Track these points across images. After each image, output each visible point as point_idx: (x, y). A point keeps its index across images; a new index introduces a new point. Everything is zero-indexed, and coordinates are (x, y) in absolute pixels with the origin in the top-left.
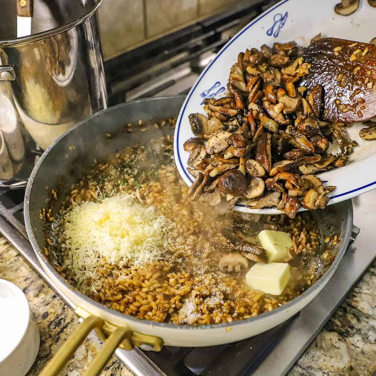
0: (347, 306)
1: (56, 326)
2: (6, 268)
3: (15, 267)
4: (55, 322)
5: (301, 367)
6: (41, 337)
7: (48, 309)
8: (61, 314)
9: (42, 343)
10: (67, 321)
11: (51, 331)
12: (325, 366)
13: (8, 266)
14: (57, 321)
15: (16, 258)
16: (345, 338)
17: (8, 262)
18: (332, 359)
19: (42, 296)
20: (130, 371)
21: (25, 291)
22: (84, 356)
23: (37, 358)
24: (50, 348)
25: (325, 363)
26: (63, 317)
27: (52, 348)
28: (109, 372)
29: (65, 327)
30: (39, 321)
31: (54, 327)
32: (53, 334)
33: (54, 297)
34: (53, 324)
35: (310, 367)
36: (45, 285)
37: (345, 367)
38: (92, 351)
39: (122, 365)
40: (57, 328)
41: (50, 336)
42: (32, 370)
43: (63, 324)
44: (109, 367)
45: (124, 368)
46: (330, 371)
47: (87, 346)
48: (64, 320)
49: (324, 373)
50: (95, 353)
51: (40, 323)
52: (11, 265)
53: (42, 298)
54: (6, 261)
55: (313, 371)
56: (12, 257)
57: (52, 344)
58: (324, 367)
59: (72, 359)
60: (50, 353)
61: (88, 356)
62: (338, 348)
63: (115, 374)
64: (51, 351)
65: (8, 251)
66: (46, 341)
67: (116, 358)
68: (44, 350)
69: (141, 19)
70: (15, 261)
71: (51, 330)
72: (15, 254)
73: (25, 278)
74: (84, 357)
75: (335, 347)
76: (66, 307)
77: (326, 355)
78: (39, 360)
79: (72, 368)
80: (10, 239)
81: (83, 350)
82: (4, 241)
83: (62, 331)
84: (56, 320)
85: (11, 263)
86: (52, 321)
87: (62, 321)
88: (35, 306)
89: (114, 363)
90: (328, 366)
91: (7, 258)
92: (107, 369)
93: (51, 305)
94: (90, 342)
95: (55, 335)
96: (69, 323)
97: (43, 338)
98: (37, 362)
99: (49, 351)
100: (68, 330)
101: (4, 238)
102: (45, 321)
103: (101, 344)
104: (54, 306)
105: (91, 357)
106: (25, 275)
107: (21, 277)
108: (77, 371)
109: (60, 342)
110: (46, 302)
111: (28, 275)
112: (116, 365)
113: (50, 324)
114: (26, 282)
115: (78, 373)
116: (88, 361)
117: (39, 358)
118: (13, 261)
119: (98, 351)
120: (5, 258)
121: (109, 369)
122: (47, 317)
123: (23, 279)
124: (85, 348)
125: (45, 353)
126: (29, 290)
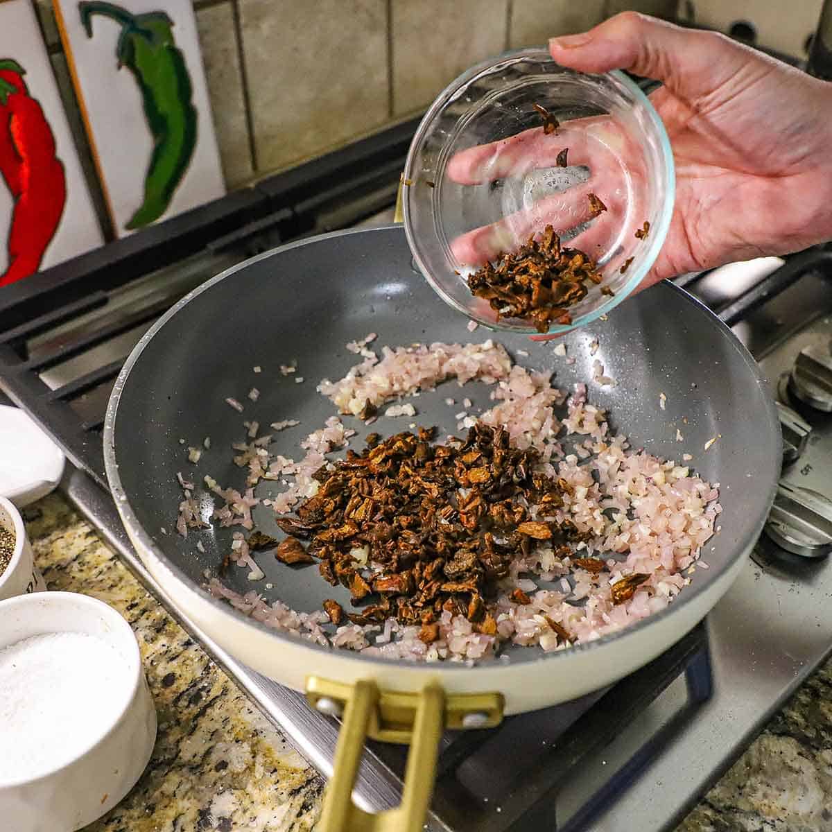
0: (820, 684)
1: (190, 702)
2: (89, 583)
3: (111, 583)
4: (188, 695)
5: (711, 806)
6: (159, 723)
7: (174, 667)
8: (202, 679)
9: (161, 735)
10: (213, 694)
11: (181, 713)
12: (767, 808)
13: (94, 580)
14: (193, 692)
15: (111, 564)
16: (815, 751)
17: (95, 572)
18: (782, 793)
19: (163, 640)
22: (247, 764)
23: (149, 763)
24: (177, 746)
25: (766, 801)
26: (206, 685)
27: (182, 745)
28: (298, 800)
29: (210, 705)
30: (156, 692)
31: (186, 704)
32: (184, 717)
33: (188, 644)
34: (185, 697)
35: (734, 808)
36: (171, 618)
37: (811, 812)
38: (265, 755)
40: (192, 706)
41: (178, 722)
42: (140, 788)
43: (205, 699)
44: (300, 788)
46: (778, 819)
47: (253, 746)
48: (209, 691)
49: (765, 822)
50: (271, 759)
51: (158, 695)
52: (100, 577)
53: (164, 645)
54: (90, 569)
55: (739, 818)
56: (103, 561)
57: (182, 738)
58: (765, 809)
59: (221, 771)
60: (177, 755)
61: (257, 765)
62: (797, 772)
63: (311, 804)
64: (180, 751)
65: (94, 548)
66: (168, 731)
67: (314, 771)
68: (165, 749)
69: (382, 77)
70: (109, 568)
71: (180, 710)
72: (111, 555)
73: (129, 604)
74: (248, 768)
75: (791, 769)
76: (211, 664)
77: (768, 785)
78: (154, 769)
79: (221, 788)
80: (100, 525)
81: (245, 753)
82: (87, 529)
83: (202, 713)
84: (191, 690)
85: (100, 573)
86: (183, 692)
87: (204, 693)
88: (148, 662)
89: (309, 782)
90: (773, 808)
91: (93, 562)
92: (294, 793)
93: (180, 659)
94: (261, 736)
95: (188, 720)
96: (217, 697)
97: (164, 726)
98: (150, 772)
99: (175, 751)
100: (215, 712)
101: (86, 522)
102: (168, 691)
103: (284, 741)
104: (188, 662)
105: (262, 768)
106: (130, 597)
107: (121, 601)
108: (232, 794)
109: (198, 734)
110: (171, 653)
111: (134, 599)
112: (315, 787)
113: (178, 699)
114: (131, 611)
115: (233, 798)
116: (255, 777)
117: (153, 764)
118: (105, 570)
119: (277, 755)
120: (88, 562)
121: (300, 794)
122: (172, 684)
123: (124, 606)
124: (250, 749)
125: (167, 757)
126: (137, 629)
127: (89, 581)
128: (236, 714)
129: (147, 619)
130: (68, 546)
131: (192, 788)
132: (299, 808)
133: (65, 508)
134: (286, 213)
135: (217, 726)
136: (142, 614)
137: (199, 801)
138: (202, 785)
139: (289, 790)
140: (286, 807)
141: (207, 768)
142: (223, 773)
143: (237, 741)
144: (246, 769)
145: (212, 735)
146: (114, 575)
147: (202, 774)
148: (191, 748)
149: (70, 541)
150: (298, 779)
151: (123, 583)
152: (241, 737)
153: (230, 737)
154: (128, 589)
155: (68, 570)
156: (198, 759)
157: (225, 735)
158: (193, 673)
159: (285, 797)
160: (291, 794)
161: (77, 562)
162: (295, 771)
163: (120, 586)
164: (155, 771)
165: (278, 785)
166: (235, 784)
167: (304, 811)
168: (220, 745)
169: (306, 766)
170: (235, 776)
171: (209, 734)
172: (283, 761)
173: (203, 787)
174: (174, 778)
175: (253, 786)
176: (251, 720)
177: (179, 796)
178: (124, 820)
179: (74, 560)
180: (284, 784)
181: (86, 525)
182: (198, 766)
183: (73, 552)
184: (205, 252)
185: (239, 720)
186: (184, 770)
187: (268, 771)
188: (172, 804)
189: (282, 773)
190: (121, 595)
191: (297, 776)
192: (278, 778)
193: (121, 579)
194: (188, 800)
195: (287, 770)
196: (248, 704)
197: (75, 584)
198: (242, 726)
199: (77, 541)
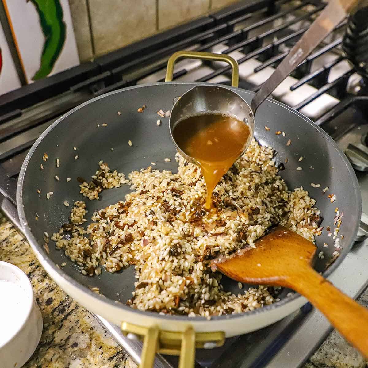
1: (59, 313)
2: (11, 252)
3: (21, 252)
4: (59, 309)
5: (313, 364)
6: (44, 324)
7: (52, 295)
8: (66, 301)
9: (45, 329)
10: (71, 309)
11: (55, 318)
12: (339, 364)
13: (13, 251)
14: (61, 307)
15: (22, 243)
17: (14, 247)
18: (346, 357)
20: (134, 362)
21: (29, 275)
22: (87, 344)
23: (39, 344)
24: (53, 335)
25: (338, 361)
26: (67, 304)
27: (55, 335)
28: (113, 363)
29: (69, 314)
30: (43, 307)
31: (57, 313)
32: (56, 320)
34: (57, 310)
35: (323, 364)
37: (360, 366)
38: (96, 340)
39: (126, 356)
40: (60, 314)
41: (53, 323)
42: (34, 357)
43: (67, 311)
44: (113, 357)
45: (129, 359)
47: (91, 335)
48: (69, 307)
50: (99, 342)
51: (44, 309)
52: (17, 249)
53: (47, 284)
54: (11, 245)
56: (18, 242)
57: (55, 331)
59: (75, 348)
60: (53, 340)
61: (92, 344)
63: (119, 365)
64: (54, 338)
65: (13, 235)
66: (48, 328)
67: (120, 348)
68: (47, 337)
70: (21, 245)
71: (55, 317)
72: (22, 238)
73: (30, 263)
74: (88, 346)
77: (339, 353)
79: (74, 357)
80: (16, 223)
81: (86, 338)
82: (10, 226)
83: (66, 318)
85: (17, 247)
86: (56, 307)
87: (66, 308)
88: (39, 292)
89: (118, 353)
90: (341, 364)
91: (13, 242)
92: (111, 359)
93: (55, 291)
94: (94, 330)
95: (59, 322)
96: (73, 310)
97: (46, 325)
98: (39, 349)
99: (51, 338)
100: (72, 318)
101: (10, 222)
102: (48, 307)
103: (106, 332)
104: (59, 292)
105: (95, 346)
106: (31, 259)
107: (26, 262)
108: (80, 360)
109: (63, 329)
110: (51, 288)
111: (33, 260)
112: (121, 356)
113: (54, 311)
114: (31, 267)
115: (80, 362)
116: (91, 350)
117: (41, 345)
118: (19, 246)
119: (102, 339)
120: (11, 242)
121: (113, 360)
122: (51, 303)
123: (28, 264)
124: (89, 336)
125: (48, 340)
126: (34, 275)
127: (11, 251)
128: (82, 319)
129: (39, 270)
131: (60, 357)
134: (108, 73)
135: (73, 325)
136: (37, 268)
137: (63, 363)
138: (65, 355)
139: (108, 357)
140: (106, 366)
141: (67, 346)
142: (75, 349)
143: (83, 333)
144: (87, 346)
145: (70, 330)
146: (23, 249)
147: (65, 349)
148: (60, 336)
149: (2, 231)
150: (112, 352)
151: (27, 252)
152: (84, 330)
153: (79, 330)
154: (30, 256)
156: (63, 342)
157: (77, 329)
158: (61, 298)
159: (106, 361)
160: (109, 360)
161: (5, 241)
162: (111, 348)
163: (26, 254)
164: (42, 348)
165: (103, 355)
166: (81, 355)
168: (74, 335)
169: (116, 345)
170: (81, 350)
171: (69, 329)
172: (105, 342)
173: (66, 356)
174: (51, 351)
175: (90, 356)
176: (89, 322)
177: (54, 360)
179: (4, 241)
180: (106, 354)
181: (10, 223)
182: (64, 345)
183: (3, 237)
184: (69, 92)
185: (83, 322)
186: (57, 347)
187: (98, 347)
188: (50, 365)
189: (104, 348)
190: (26, 258)
191: (112, 350)
192: (103, 352)
193: (27, 250)
194: (58, 363)
195: (107, 347)
196: (88, 314)
197: (4, 253)
198: (85, 325)
199: (5, 231)
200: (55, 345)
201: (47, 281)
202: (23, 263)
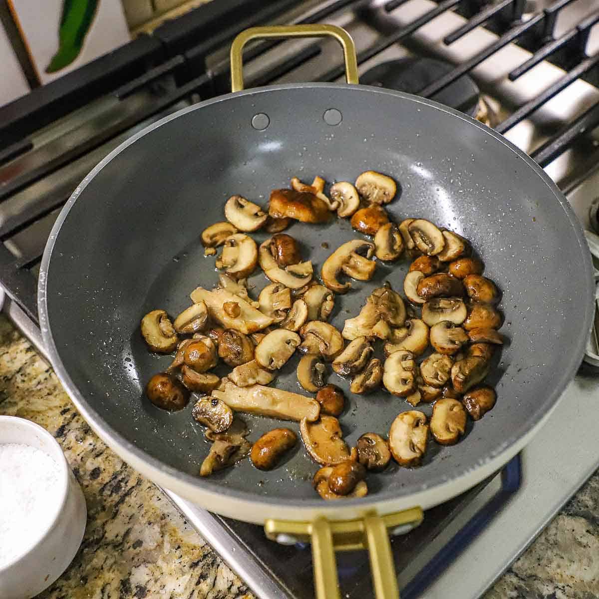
1: (112, 492)
2: (31, 392)
3: (47, 391)
4: (111, 486)
5: (516, 575)
6: (88, 510)
7: (99, 462)
8: (121, 472)
9: (90, 519)
10: (130, 485)
11: (105, 500)
13: (34, 389)
14: (114, 483)
15: (47, 375)
17: (34, 382)
18: (572, 564)
20: (231, 570)
21: (61, 433)
22: (157, 542)
23: (83, 543)
24: (104, 528)
25: (559, 571)
26: (124, 477)
27: (107, 528)
28: (197, 571)
29: (127, 494)
30: (85, 483)
31: (109, 493)
32: (107, 504)
34: (108, 488)
35: (534, 576)
37: (594, 580)
38: (171, 535)
39: (219, 560)
40: (114, 494)
41: (104, 508)
43: (124, 488)
44: (198, 562)
45: (222, 565)
46: (568, 586)
47: (162, 527)
48: (126, 483)
49: (557, 587)
50: (176, 538)
51: (87, 486)
52: (39, 387)
53: (90, 444)
54: (30, 380)
55: (537, 585)
56: (41, 373)
57: (107, 522)
58: (558, 577)
59: (138, 548)
60: (103, 536)
61: (165, 543)
62: (585, 547)
63: (207, 574)
64: (106, 532)
65: (33, 361)
66: (96, 516)
67: (209, 548)
68: (94, 531)
70: (46, 379)
71: (105, 498)
72: (46, 368)
73: (63, 409)
74: (158, 545)
75: (580, 544)
77: (562, 557)
78: (86, 547)
79: (138, 562)
80: (36, 342)
81: (156, 533)
82: (27, 345)
83: (122, 500)
84: (112, 482)
85: (39, 383)
86: (107, 483)
87: (123, 484)
88: (79, 458)
89: (205, 556)
90: (564, 576)
91: (34, 373)
92: (194, 565)
93: (104, 456)
94: (168, 519)
95: (111, 506)
96: (133, 487)
97: (92, 512)
98: (83, 550)
99: (101, 532)
100: (132, 500)
101: (26, 339)
102: (95, 483)
103: (185, 523)
104: (110, 458)
105: (169, 545)
106: (63, 404)
107: (56, 407)
108: (146, 567)
109: (119, 518)
110: (97, 451)
111: (66, 405)
112: (209, 560)
113: (103, 490)
114: (64, 415)
115: (147, 570)
116: (163, 552)
117: (86, 543)
118: (43, 380)
119: (180, 534)
120: (29, 374)
121: (198, 567)
122: (98, 476)
123: (58, 411)
124: (159, 530)
125: (96, 537)
126: (70, 430)
127: (30, 390)
128: (149, 502)
129: (77, 422)
130: (12, 360)
131: (115, 563)
132: (197, 578)
133: (8, 327)
134: (179, 59)
135: (134, 511)
136: (73, 418)
137: (121, 573)
138: (123, 559)
139: (190, 563)
140: (187, 577)
141: (127, 546)
142: (139, 550)
143: (150, 524)
145: (130, 519)
146: (49, 385)
147: (122, 551)
148: (114, 530)
149: (13, 355)
150: (196, 554)
151: (57, 392)
152: (152, 520)
153: (144, 520)
154: (61, 397)
155: (13, 381)
156: (119, 538)
157: (140, 518)
158: (114, 467)
159: (186, 569)
160: (191, 567)
161: (20, 373)
162: (194, 548)
163: (55, 394)
164: (87, 549)
165: (181, 559)
166: (148, 559)
167: (202, 580)
168: (137, 527)
169: (202, 543)
170: (148, 552)
171: (128, 518)
172: (185, 539)
173: (125, 562)
174: (101, 554)
175: (162, 560)
176: (159, 506)
177: (106, 568)
178: (64, 589)
179: (18, 372)
180: (186, 558)
181: (26, 341)
182: (120, 544)
183: (17, 365)
185: (150, 506)
186: (110, 547)
187: (174, 548)
188: (100, 576)
189: (184, 549)
190: (56, 402)
191: (196, 552)
192: (181, 554)
193: (55, 388)
194: (113, 572)
195: (188, 547)
196: (158, 493)
197: (19, 393)
198: (153, 511)
199: (19, 356)
200: (108, 544)
201: (90, 440)
202: (51, 409)
